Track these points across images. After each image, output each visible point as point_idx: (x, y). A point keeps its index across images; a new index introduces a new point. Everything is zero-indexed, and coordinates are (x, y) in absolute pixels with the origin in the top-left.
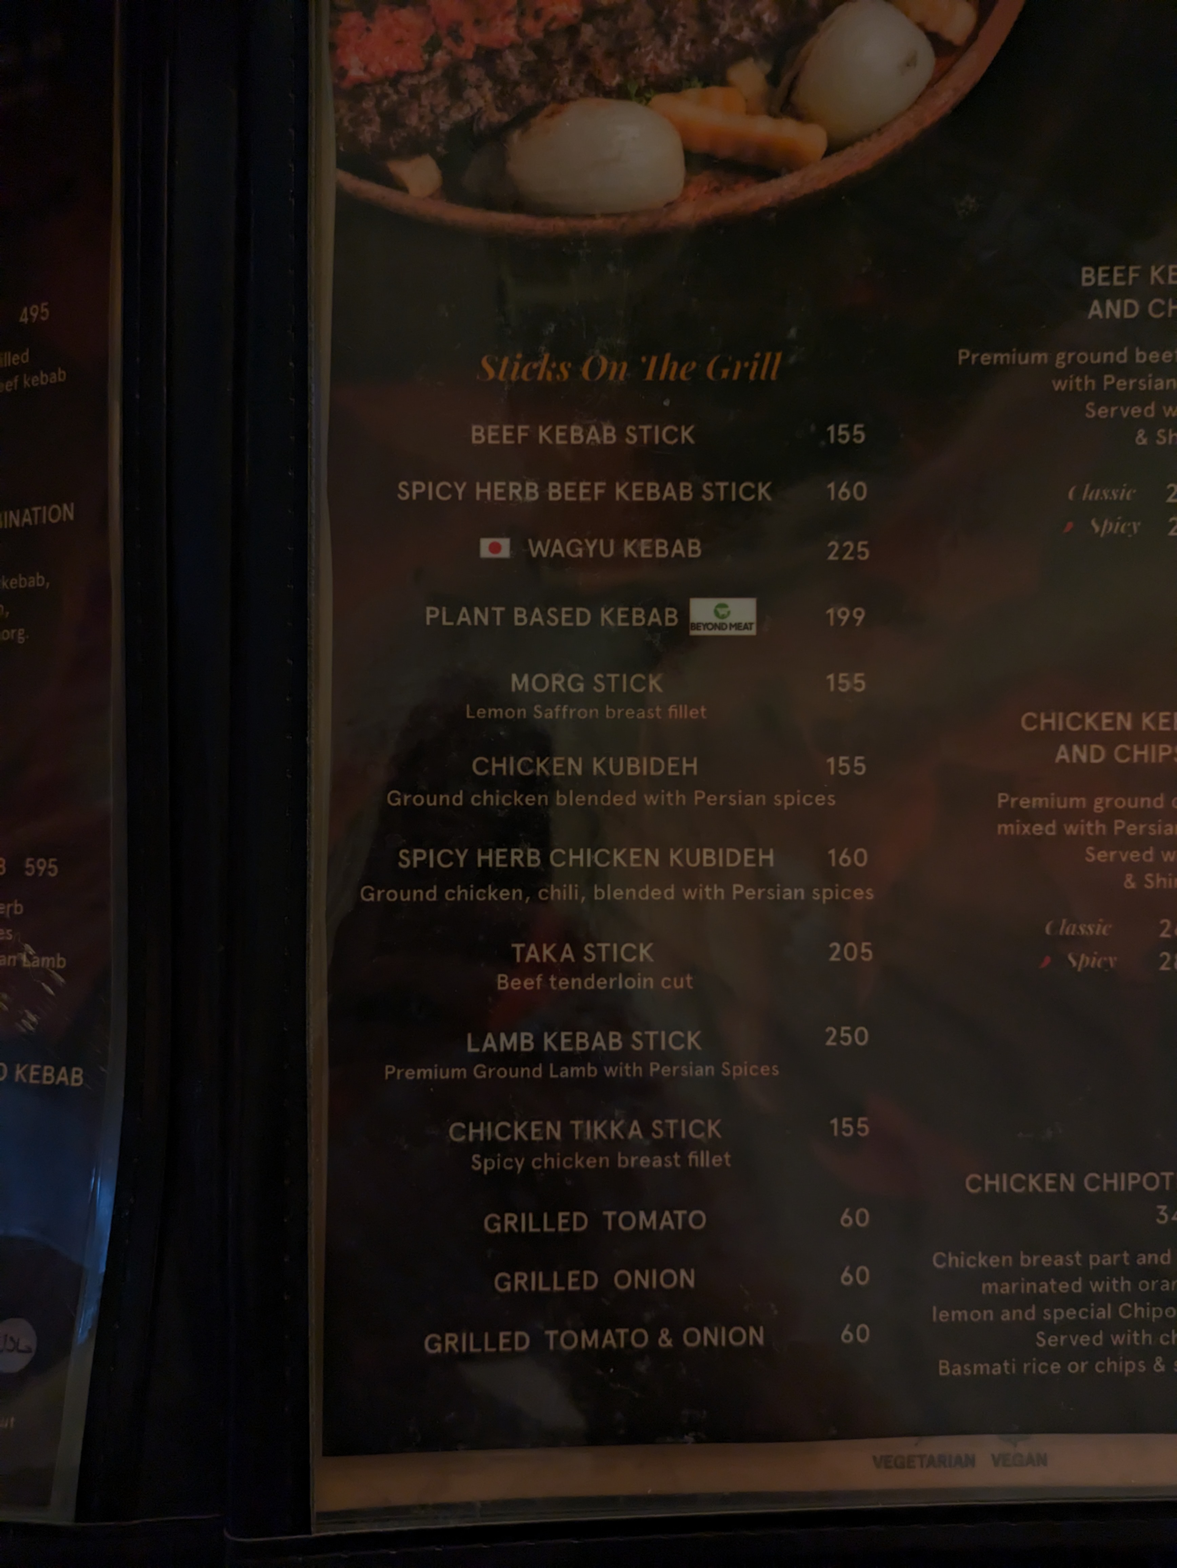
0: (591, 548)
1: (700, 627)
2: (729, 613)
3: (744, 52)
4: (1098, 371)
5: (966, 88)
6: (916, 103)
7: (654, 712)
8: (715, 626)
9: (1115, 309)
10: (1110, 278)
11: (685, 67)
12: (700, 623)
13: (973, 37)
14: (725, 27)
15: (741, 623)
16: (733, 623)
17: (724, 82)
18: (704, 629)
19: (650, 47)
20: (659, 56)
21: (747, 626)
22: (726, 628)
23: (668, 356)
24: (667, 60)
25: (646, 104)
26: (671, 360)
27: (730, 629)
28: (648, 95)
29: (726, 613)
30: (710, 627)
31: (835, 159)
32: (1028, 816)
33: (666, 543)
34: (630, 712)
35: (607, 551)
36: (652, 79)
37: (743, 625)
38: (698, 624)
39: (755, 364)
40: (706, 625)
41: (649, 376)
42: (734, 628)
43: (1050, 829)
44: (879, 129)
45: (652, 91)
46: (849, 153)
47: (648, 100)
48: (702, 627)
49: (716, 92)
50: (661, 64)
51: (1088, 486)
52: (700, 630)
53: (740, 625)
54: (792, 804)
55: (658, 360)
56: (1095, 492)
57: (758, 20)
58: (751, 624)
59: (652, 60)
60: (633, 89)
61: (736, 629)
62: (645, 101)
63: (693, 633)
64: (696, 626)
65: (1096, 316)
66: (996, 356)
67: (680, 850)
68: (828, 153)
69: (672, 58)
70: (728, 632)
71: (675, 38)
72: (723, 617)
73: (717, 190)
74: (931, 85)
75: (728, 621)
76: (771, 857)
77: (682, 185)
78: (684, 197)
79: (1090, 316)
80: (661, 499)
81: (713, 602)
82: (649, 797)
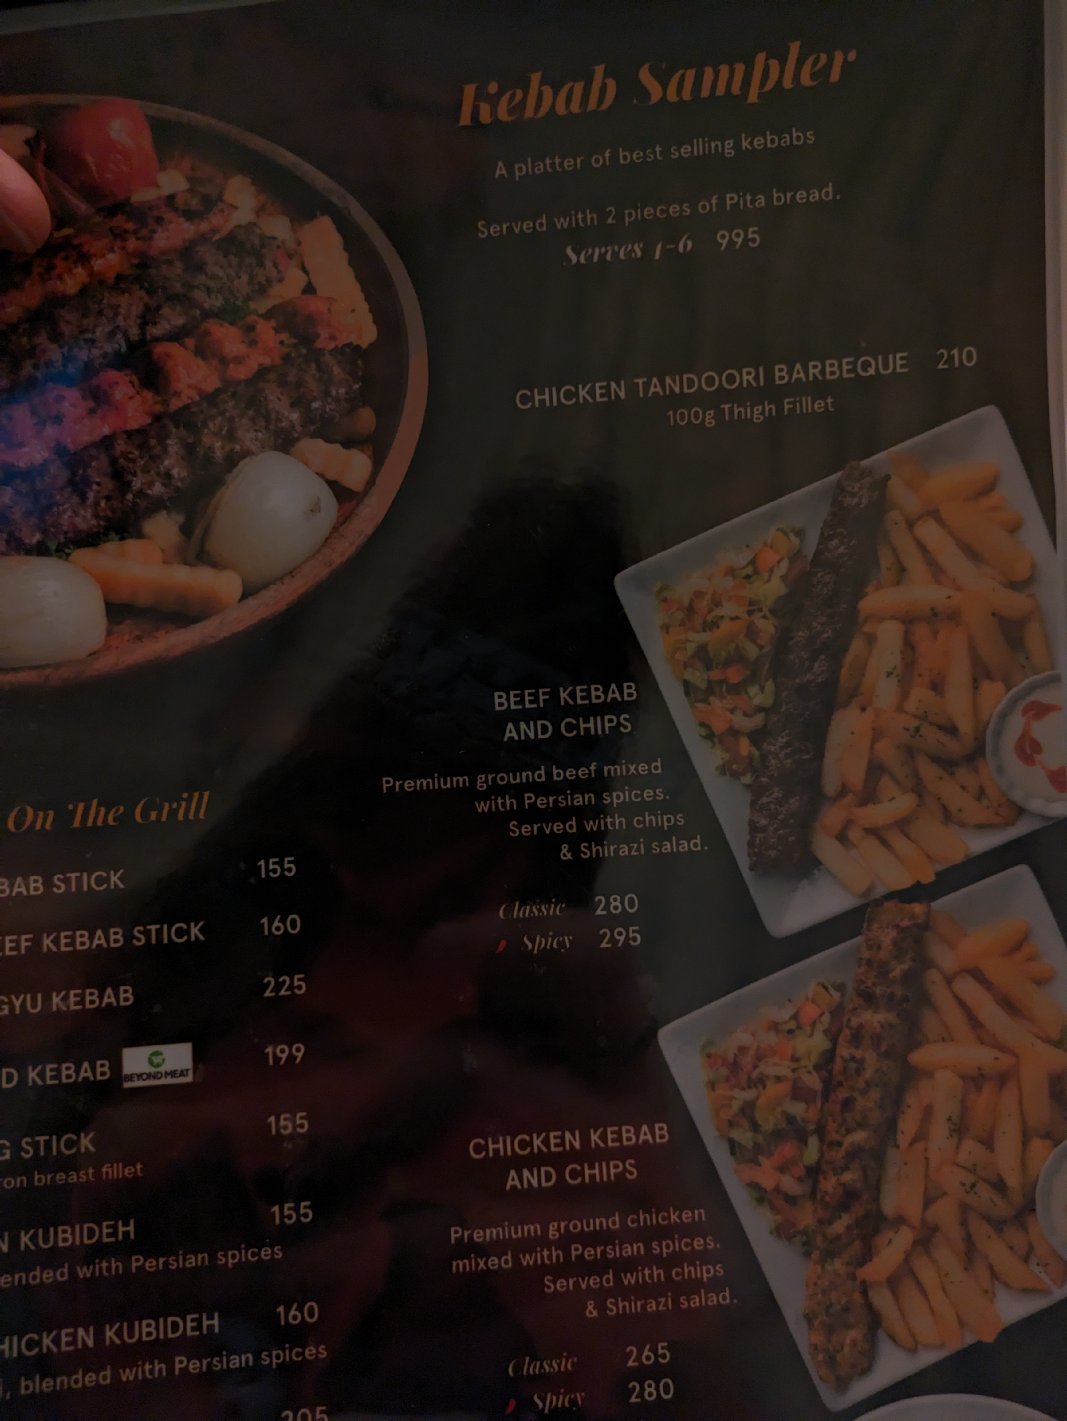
0: (17, 1004)
1: (134, 1077)
2: (164, 1060)
3: (158, 505)
4: (518, 791)
5: (369, 530)
6: (323, 545)
7: (87, 1174)
8: (149, 1076)
9: (529, 731)
10: (522, 702)
11: (102, 523)
12: (134, 1074)
13: (371, 482)
14: (137, 483)
15: (177, 1071)
16: (169, 1071)
17: (140, 535)
18: (138, 1080)
19: (66, 506)
20: (76, 513)
21: (183, 1073)
22: (161, 1077)
23: (95, 802)
24: (84, 517)
25: (66, 559)
26: (99, 805)
27: (166, 1077)
28: (67, 551)
29: (161, 1061)
30: (144, 1077)
31: (251, 602)
32: (482, 1251)
33: (96, 992)
34: (61, 1177)
35: (34, 1006)
36: (71, 535)
37: (179, 1072)
38: (132, 1074)
39: (184, 804)
40: (140, 1076)
41: (77, 824)
42: (170, 1076)
43: (506, 1262)
44: (291, 572)
45: (71, 547)
46: (265, 596)
47: (68, 555)
48: (136, 1078)
49: (132, 545)
50: (78, 520)
51: (517, 903)
52: (134, 1081)
53: (176, 1072)
54: (236, 1260)
55: (85, 806)
56: (525, 909)
57: (168, 476)
58: (187, 1070)
59: (70, 517)
60: (52, 545)
61: (172, 1077)
62: (65, 556)
63: (127, 1085)
64: (130, 1077)
65: (511, 738)
66: (418, 782)
67: (117, 1325)
68: (244, 596)
69: (89, 515)
70: (163, 1081)
71: (91, 495)
72: (158, 1065)
73: (139, 638)
74: (335, 529)
75: (162, 1069)
76: (216, 1322)
77: (104, 634)
78: (107, 647)
79: (506, 739)
80: (90, 948)
81: (146, 1051)
82: (81, 1269)
